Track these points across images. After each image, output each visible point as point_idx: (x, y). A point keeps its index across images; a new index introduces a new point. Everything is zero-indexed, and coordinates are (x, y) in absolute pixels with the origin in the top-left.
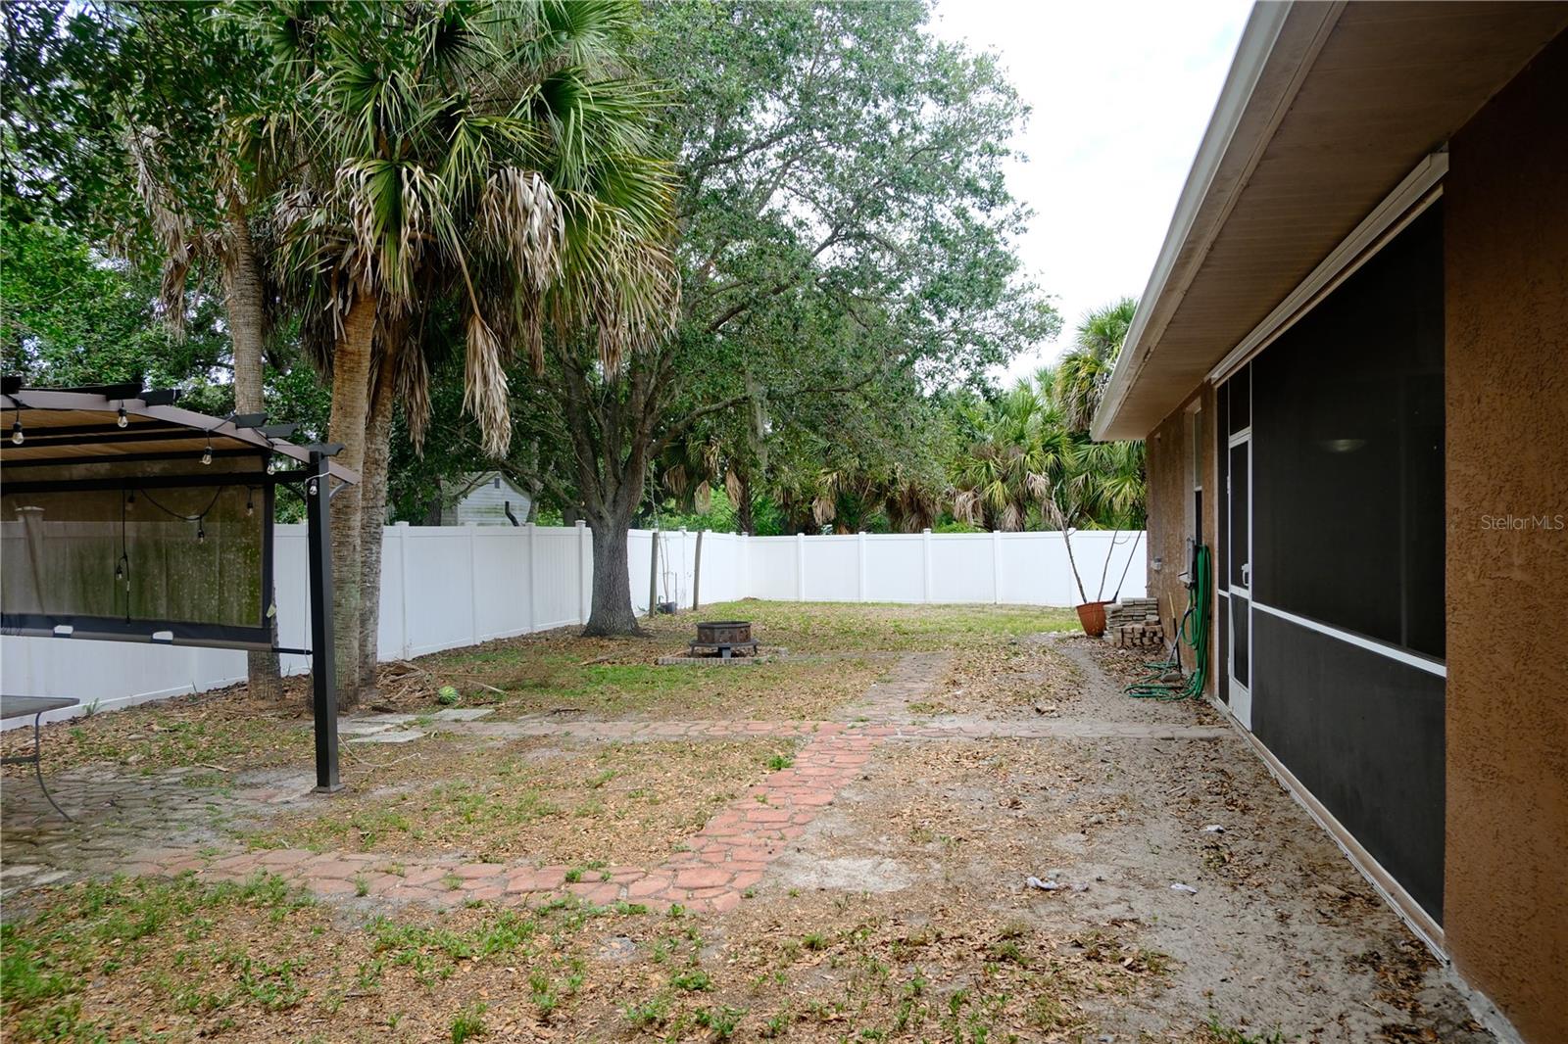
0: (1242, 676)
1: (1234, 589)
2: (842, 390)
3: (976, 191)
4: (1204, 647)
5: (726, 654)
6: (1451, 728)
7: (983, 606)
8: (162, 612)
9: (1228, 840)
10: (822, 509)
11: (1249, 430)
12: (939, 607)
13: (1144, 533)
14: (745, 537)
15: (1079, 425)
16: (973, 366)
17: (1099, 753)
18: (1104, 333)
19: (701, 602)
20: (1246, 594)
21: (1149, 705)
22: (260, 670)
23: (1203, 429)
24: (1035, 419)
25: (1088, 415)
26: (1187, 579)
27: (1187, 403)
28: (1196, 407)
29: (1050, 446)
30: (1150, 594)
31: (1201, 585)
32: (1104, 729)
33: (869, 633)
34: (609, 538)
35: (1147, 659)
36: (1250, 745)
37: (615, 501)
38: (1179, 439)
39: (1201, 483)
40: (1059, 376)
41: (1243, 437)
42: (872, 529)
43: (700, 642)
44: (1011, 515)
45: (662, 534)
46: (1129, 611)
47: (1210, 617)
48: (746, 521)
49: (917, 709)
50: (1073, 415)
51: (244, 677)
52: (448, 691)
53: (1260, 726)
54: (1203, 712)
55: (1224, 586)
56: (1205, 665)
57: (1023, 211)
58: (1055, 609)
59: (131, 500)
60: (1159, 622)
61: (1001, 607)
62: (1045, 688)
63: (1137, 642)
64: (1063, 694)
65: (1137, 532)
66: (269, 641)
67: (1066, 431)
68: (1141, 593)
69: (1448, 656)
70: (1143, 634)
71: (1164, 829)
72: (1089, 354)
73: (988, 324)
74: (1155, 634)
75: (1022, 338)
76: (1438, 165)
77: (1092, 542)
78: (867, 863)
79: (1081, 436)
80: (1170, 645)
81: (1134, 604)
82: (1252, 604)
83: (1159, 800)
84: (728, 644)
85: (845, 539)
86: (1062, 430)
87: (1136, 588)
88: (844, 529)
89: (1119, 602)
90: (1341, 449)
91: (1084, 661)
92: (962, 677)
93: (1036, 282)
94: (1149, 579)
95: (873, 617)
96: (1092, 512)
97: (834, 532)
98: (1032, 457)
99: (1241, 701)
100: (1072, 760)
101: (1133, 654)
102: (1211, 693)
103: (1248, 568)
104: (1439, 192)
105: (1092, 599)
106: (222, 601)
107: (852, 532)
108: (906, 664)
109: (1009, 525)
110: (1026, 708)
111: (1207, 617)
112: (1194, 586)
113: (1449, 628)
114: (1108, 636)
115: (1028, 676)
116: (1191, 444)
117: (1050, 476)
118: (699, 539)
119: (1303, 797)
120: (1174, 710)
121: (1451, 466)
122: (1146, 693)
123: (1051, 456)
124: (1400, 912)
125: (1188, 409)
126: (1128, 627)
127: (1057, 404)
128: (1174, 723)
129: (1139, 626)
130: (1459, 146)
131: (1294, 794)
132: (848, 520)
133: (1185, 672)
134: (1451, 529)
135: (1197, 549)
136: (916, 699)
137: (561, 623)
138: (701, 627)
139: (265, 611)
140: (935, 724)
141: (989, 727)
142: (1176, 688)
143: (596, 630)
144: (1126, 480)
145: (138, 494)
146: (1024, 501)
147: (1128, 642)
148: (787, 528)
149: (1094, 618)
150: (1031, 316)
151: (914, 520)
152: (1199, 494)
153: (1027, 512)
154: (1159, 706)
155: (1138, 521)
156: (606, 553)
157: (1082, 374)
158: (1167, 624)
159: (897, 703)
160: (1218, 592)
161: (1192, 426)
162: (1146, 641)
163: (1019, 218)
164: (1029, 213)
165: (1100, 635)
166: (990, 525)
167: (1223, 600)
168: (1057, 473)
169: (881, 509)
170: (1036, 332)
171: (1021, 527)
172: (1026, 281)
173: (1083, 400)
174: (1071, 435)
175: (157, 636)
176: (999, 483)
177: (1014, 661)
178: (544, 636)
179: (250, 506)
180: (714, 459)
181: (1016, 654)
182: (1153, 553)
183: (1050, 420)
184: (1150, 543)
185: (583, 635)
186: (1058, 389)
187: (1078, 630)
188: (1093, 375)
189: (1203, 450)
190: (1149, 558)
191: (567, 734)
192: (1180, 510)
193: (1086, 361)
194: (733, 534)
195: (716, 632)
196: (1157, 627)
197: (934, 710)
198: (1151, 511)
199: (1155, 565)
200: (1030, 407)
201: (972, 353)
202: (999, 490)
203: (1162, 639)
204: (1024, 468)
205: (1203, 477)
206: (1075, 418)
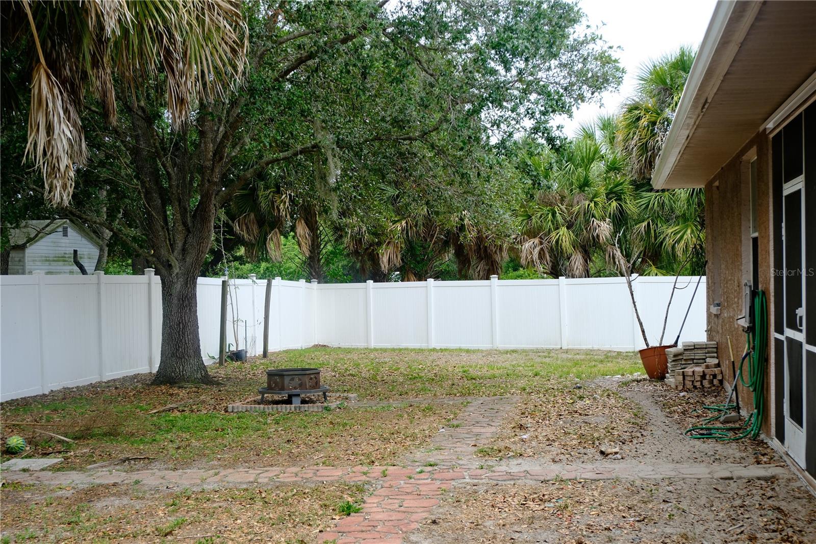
0: (797, 417)
1: (789, 333)
2: (410, 139)
4: (761, 388)
5: (296, 401)
7: (549, 351)
10: (386, 256)
11: (802, 178)
12: (507, 352)
13: (704, 278)
14: (315, 285)
15: (641, 172)
16: (537, 115)
17: (661, 494)
18: (664, 83)
19: (271, 348)
20: (800, 337)
21: (708, 446)
23: (759, 177)
24: (597, 168)
25: (650, 164)
26: (744, 323)
27: (743, 152)
28: (752, 155)
29: (614, 194)
30: (710, 338)
31: (757, 328)
32: (666, 469)
33: (437, 379)
34: (178, 287)
36: (805, 483)
37: (183, 250)
38: (737, 187)
40: (622, 125)
41: (796, 185)
42: (441, 275)
43: (270, 389)
44: (577, 261)
45: (232, 282)
46: (690, 354)
47: (767, 360)
48: (316, 269)
49: (484, 453)
50: (634, 164)
52: (15, 441)
54: (761, 453)
55: (779, 330)
56: (762, 407)
58: (619, 353)
60: (718, 365)
61: (567, 351)
62: (609, 430)
63: (698, 384)
64: (626, 436)
65: (697, 278)
67: (628, 178)
68: (701, 337)
70: (703, 377)
72: (651, 103)
73: (552, 74)
74: (715, 376)
75: (585, 87)
79: (642, 184)
80: (729, 388)
81: (695, 347)
82: (806, 346)
84: (297, 391)
85: (408, 288)
86: (625, 179)
87: (696, 332)
88: (412, 277)
89: (680, 346)
91: (647, 405)
92: (528, 421)
93: (598, 33)
94: (709, 322)
95: (442, 363)
96: (654, 259)
97: (403, 280)
98: (595, 204)
100: (635, 501)
101: (694, 397)
102: (768, 434)
103: (802, 312)
105: (654, 343)
107: (420, 280)
108: (474, 409)
109: (575, 272)
110: (591, 451)
111: (764, 361)
112: (751, 329)
114: (670, 380)
115: (592, 420)
116: (748, 191)
117: (613, 222)
118: (269, 286)
120: (733, 450)
122: (706, 434)
125: (744, 158)
126: (689, 370)
127: (619, 153)
128: (733, 463)
129: (699, 369)
132: (415, 267)
133: (744, 413)
135: (754, 294)
136: (483, 443)
137: (130, 372)
138: (271, 375)
140: (503, 467)
141: (555, 470)
142: (735, 429)
143: (165, 378)
144: (689, 228)
146: (589, 247)
147: (689, 385)
148: (356, 276)
149: (656, 362)
150: (594, 66)
151: (482, 266)
152: (755, 240)
153: (592, 258)
154: (719, 447)
155: (697, 269)
156: (175, 301)
157: (643, 123)
158: (726, 367)
159: (465, 448)
160: (774, 335)
161: (748, 174)
162: (706, 383)
165: (662, 378)
166: (556, 271)
167: (779, 343)
168: (620, 220)
169: (449, 256)
170: (599, 83)
171: (586, 273)
172: (589, 32)
173: (644, 148)
174: (633, 183)
176: (564, 229)
177: (579, 405)
178: (113, 384)
180: (284, 208)
181: (581, 398)
182: (712, 298)
183: (613, 168)
184: (708, 288)
185: (152, 384)
186: (620, 137)
187: (641, 373)
188: (654, 123)
189: (759, 195)
190: (709, 304)
191: (137, 482)
192: (738, 255)
193: (647, 110)
194: (303, 281)
195: (287, 380)
196: (716, 370)
197: (501, 453)
198: (709, 257)
199: (714, 310)
200: (593, 155)
201: (536, 103)
202: (565, 236)
203: (721, 382)
204: (588, 215)
205: (759, 224)
206: (636, 167)
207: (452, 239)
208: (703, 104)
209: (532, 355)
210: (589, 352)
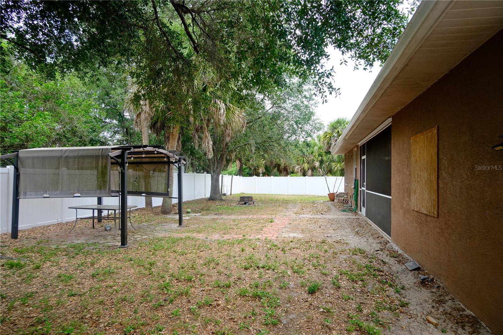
0: (364, 206)
1: (363, 188)
2: (273, 142)
3: (306, 98)
4: (356, 201)
5: (247, 204)
6: (392, 206)
7: (303, 195)
8: (144, 190)
9: (360, 231)
10: (261, 171)
11: (365, 156)
12: (292, 195)
13: (344, 177)
14: (241, 177)
15: (327, 149)
16: (305, 138)
17: (335, 220)
18: (334, 127)
19: (232, 193)
20: (365, 189)
21: (345, 213)
22: (148, 205)
23: (357, 155)
24: (316, 148)
25: (330, 147)
26: (353, 187)
27: (354, 148)
28: (356, 149)
29: (320, 155)
30: (345, 191)
31: (356, 188)
32: (336, 217)
33: (277, 201)
34: (215, 177)
35: (344, 205)
36: (365, 219)
37: (217, 167)
38: (352, 156)
39: (356, 165)
40: (322, 137)
41: (364, 157)
42: (275, 175)
43: (241, 201)
44: (310, 172)
45: (224, 176)
46: (340, 195)
47: (358, 195)
48: (241, 172)
49: (296, 213)
50: (325, 148)
51: (144, 207)
52: (189, 210)
53: (367, 216)
54: (356, 213)
55: (361, 188)
56: (357, 205)
57: (317, 102)
58: (321, 196)
59: (138, 166)
60: (347, 197)
61: (308, 195)
62: (323, 210)
63: (342, 202)
64: (327, 211)
65: (342, 177)
66: (168, 196)
67: (324, 151)
68: (343, 191)
69: (392, 195)
70: (344, 200)
71: (348, 230)
72: (330, 132)
73: (307, 127)
74: (346, 200)
75: (316, 130)
76: (390, 119)
77: (331, 179)
78: (296, 234)
79: (328, 152)
80: (349, 202)
81: (342, 193)
82: (366, 191)
83: (347, 227)
84: (248, 201)
85: (266, 178)
86: (323, 151)
87: (342, 190)
88: (266, 175)
89: (338, 193)
90: (387, 159)
91: (330, 206)
92: (304, 208)
93: (319, 118)
94: (345, 188)
95: (276, 197)
96: (330, 172)
97: (263, 176)
98: (315, 157)
99: (364, 210)
100: (330, 221)
101: (341, 204)
102: (358, 211)
103: (365, 184)
104: (391, 123)
105: (331, 192)
106: (157, 188)
107: (269, 176)
108: (290, 206)
109: (309, 175)
110: (319, 213)
111: (357, 194)
112: (355, 188)
113: (392, 191)
114: (335, 201)
115: (319, 208)
116: (354, 157)
117: (320, 162)
118: (232, 177)
119: (374, 226)
120: (350, 214)
121: (392, 166)
122: (344, 211)
123: (320, 158)
124: (386, 238)
125: (354, 149)
126: (340, 198)
127: (322, 145)
128: (351, 216)
129: (342, 198)
130: (393, 117)
131: (372, 226)
132: (268, 172)
133: (353, 207)
134: (392, 176)
135: (355, 180)
136: (295, 212)
137: (201, 197)
138: (241, 198)
139: (167, 190)
140: (301, 216)
141: (312, 217)
142: (351, 210)
143: (211, 199)
144: (338, 163)
145: (139, 165)
146: (313, 169)
147: (340, 202)
148: (250, 175)
149: (332, 197)
150: (318, 125)
151: (285, 173)
152: (356, 168)
153: (314, 171)
154: (347, 213)
155: (342, 174)
156: (214, 180)
157: (328, 136)
158: (349, 198)
159: (291, 213)
160: (360, 189)
161: (355, 153)
162: (344, 201)
163: (316, 103)
164: (318, 102)
165: (333, 201)
166: (304, 175)
167: (360, 190)
168: (322, 162)
169: (276, 170)
170: (319, 129)
171: (312, 175)
172: (317, 118)
173: (328, 143)
174: (325, 152)
175: (142, 195)
176: (307, 164)
177: (315, 205)
178: (198, 200)
179: (165, 168)
180: (233, 157)
181: (315, 204)
182: (346, 182)
183: (320, 148)
184: (345, 179)
185: (209, 200)
186: (322, 140)
187: (328, 199)
188: (331, 137)
189: (357, 159)
190: (345, 183)
191: (222, 218)
192: (352, 172)
193: (329, 134)
194: (239, 176)
195: (245, 199)
196: (347, 199)
197: (300, 214)
198: (345, 172)
199: (346, 184)
200: (315, 145)
201: (305, 135)
202: (306, 166)
203: (348, 201)
204: (313, 161)
205: (357, 165)
206: (326, 148)
207: (278, 166)
208: (345, 139)
209: (299, 196)
210: (313, 196)
